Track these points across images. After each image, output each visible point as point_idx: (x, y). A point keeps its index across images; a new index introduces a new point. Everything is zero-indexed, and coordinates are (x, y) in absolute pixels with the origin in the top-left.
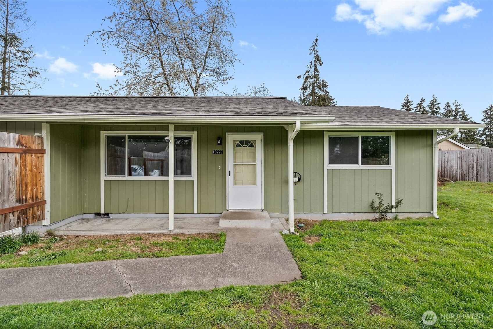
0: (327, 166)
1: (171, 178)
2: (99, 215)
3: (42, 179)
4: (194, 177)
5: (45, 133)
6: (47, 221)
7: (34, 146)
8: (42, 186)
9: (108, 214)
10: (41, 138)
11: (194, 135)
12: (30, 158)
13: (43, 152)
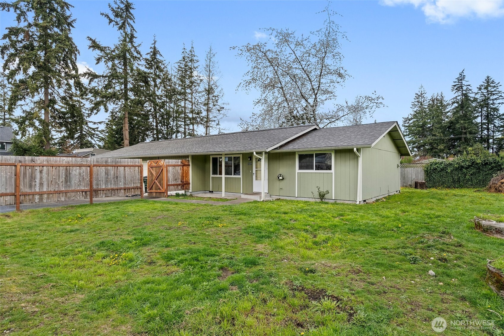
0: (297, 170)
1: (223, 176)
2: (210, 191)
3: (189, 175)
4: (241, 176)
5: (190, 159)
6: (190, 191)
7: (186, 163)
8: (189, 178)
9: (212, 192)
10: (189, 160)
11: (241, 156)
12: (185, 168)
13: (189, 165)
